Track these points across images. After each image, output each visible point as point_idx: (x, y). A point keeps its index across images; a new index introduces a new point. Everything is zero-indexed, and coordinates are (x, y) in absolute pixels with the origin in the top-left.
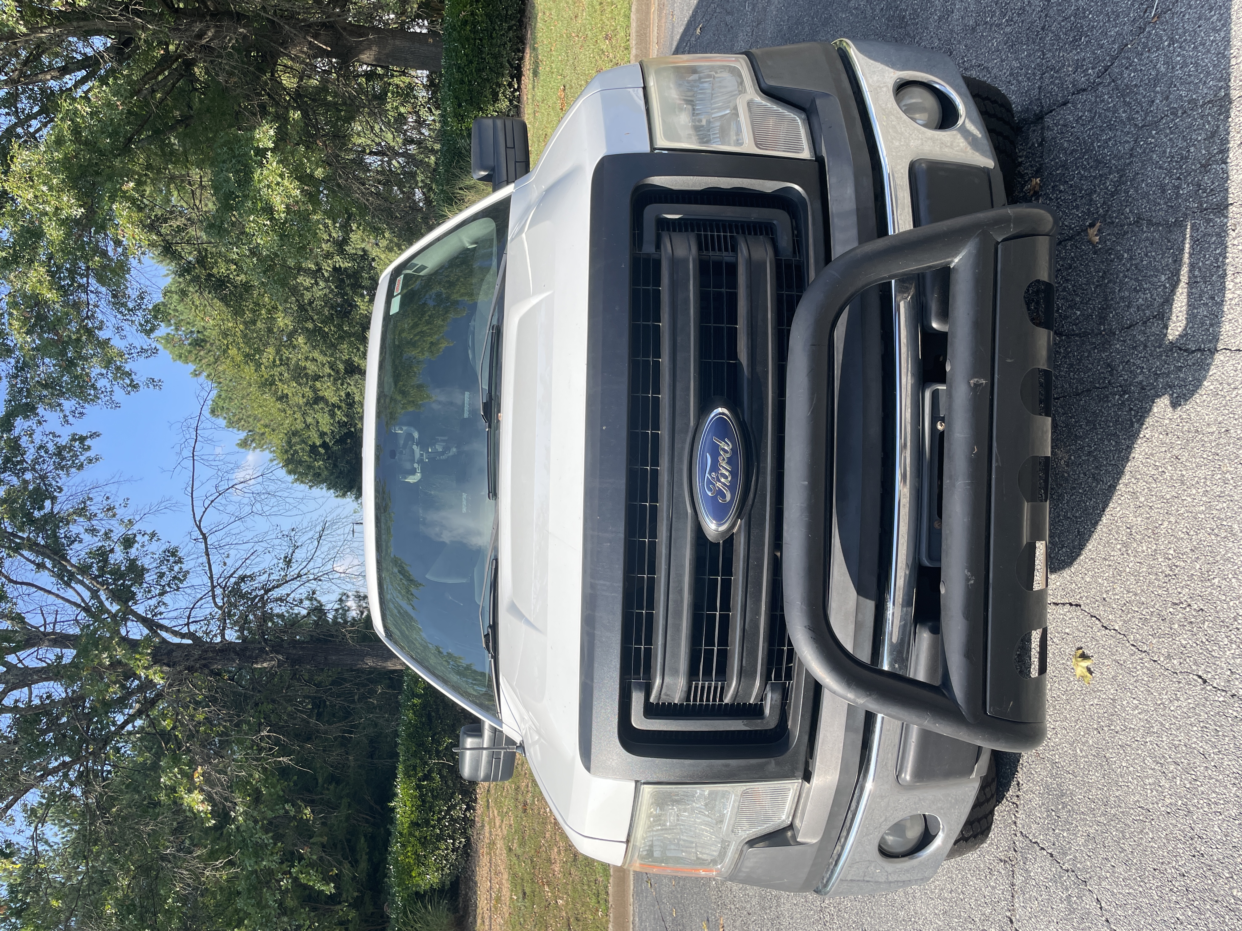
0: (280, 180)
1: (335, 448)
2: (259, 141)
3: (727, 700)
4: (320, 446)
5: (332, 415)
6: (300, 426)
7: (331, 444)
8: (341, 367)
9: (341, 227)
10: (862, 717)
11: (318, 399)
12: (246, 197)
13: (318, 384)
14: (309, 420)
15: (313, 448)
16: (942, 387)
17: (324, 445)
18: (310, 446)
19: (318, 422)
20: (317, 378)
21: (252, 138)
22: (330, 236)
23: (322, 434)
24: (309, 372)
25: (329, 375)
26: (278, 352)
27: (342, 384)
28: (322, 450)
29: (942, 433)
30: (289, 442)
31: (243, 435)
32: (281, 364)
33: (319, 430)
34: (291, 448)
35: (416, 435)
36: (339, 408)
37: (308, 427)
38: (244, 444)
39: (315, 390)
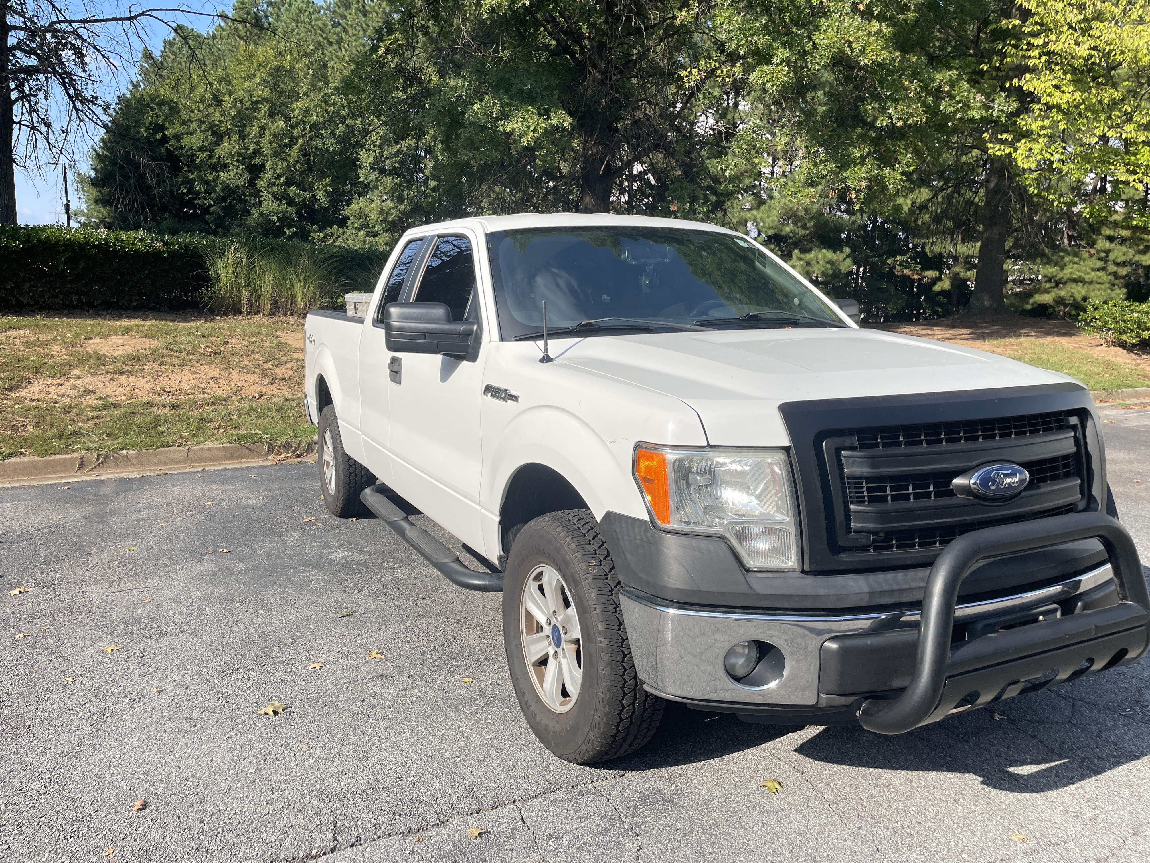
0: (532, 128)
1: (163, 150)
2: (556, 113)
3: (852, 507)
4: (164, 134)
5: (202, 149)
6: (184, 115)
7: (167, 145)
8: (257, 161)
9: (395, 168)
11: (219, 137)
13: (235, 137)
14: (193, 125)
15: (161, 128)
16: (1059, 614)
17: (165, 139)
18: (163, 124)
19: (192, 134)
20: (243, 137)
21: (557, 108)
22: (387, 158)
23: (178, 137)
24: (248, 129)
25: (247, 149)
26: (266, 100)
27: (238, 161)
28: (159, 136)
29: (1036, 621)
30: (161, 103)
31: (157, 55)
32: (252, 102)
33: (183, 134)
34: (157, 104)
36: (210, 157)
37: (184, 123)
38: (148, 55)
39: (228, 133)
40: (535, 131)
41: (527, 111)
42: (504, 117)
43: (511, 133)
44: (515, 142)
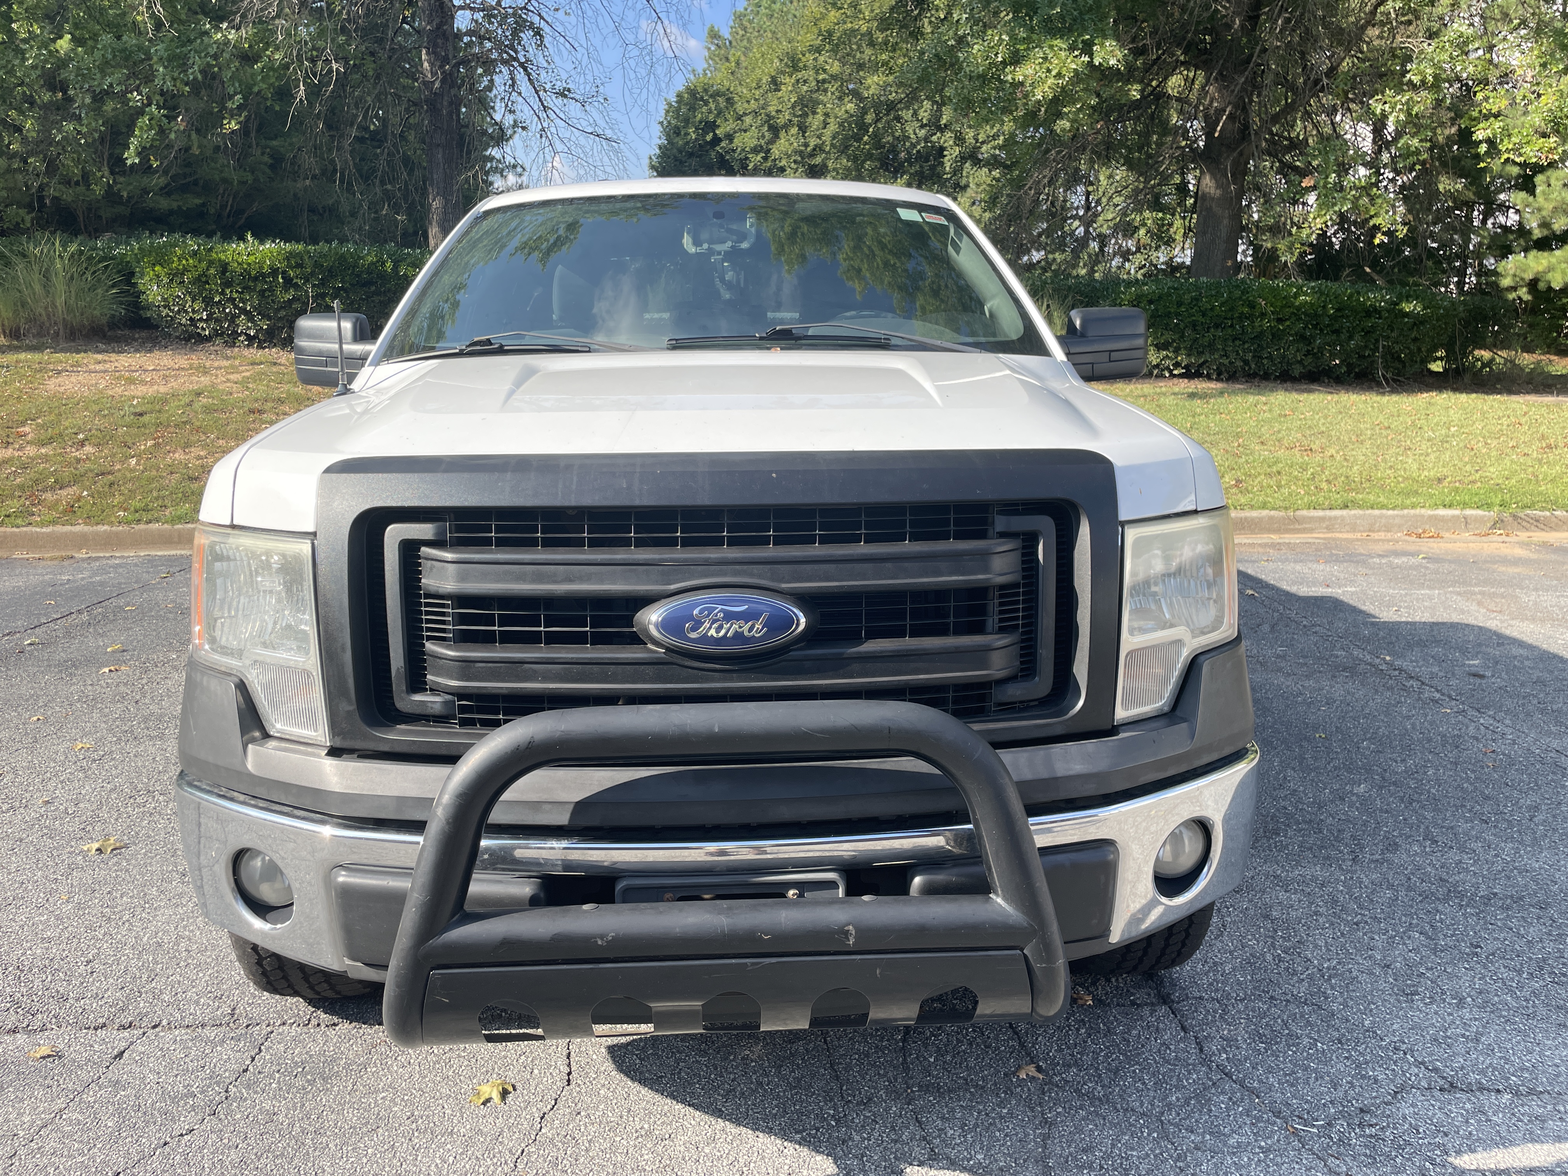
0: (1054, 73)
1: (713, 154)
2: (1102, 45)
3: (429, 646)
4: (715, 134)
5: (756, 150)
6: (740, 107)
7: (718, 148)
8: (818, 160)
9: (994, 156)
10: (418, 816)
11: (775, 130)
12: (1032, 30)
13: (794, 130)
14: (748, 120)
15: (711, 126)
16: (841, 892)
17: (717, 140)
18: (715, 122)
19: (745, 131)
20: (803, 129)
21: (1105, 37)
22: (983, 143)
23: (730, 137)
24: (810, 119)
25: (806, 145)
26: (834, 77)
27: (795, 162)
28: (709, 137)
29: (784, 896)
30: (717, 94)
31: (726, 33)
32: (818, 82)
33: (735, 132)
34: (711, 96)
35: (745, 245)
36: (765, 159)
37: (739, 118)
38: (714, 35)
39: (787, 126)
40: (1059, 75)
41: (1051, 47)
42: (1016, 59)
43: (1022, 84)
44: (1026, 96)
